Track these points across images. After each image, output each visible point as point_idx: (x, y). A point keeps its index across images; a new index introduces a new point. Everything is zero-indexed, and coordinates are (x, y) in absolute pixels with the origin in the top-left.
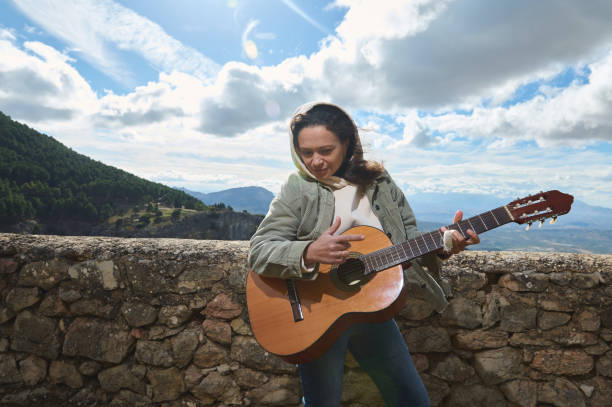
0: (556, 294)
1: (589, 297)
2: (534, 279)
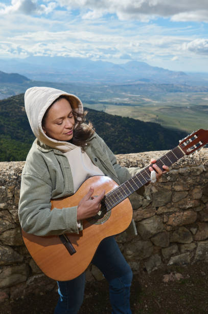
0: (182, 181)
1: (198, 180)
2: (172, 174)
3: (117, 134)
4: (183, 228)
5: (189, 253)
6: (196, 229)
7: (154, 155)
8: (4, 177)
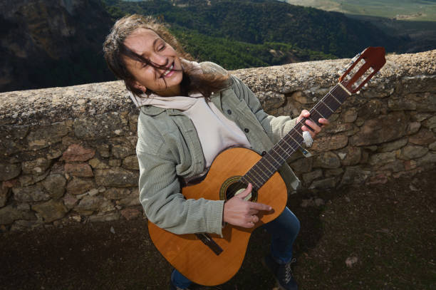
3: (298, 25)
4: (330, 153)
5: (333, 178)
6: (345, 154)
7: (301, 69)
8: (117, 101)
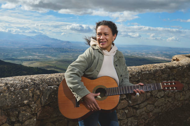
4: (121, 110)
6: (128, 111)
8: (25, 83)
